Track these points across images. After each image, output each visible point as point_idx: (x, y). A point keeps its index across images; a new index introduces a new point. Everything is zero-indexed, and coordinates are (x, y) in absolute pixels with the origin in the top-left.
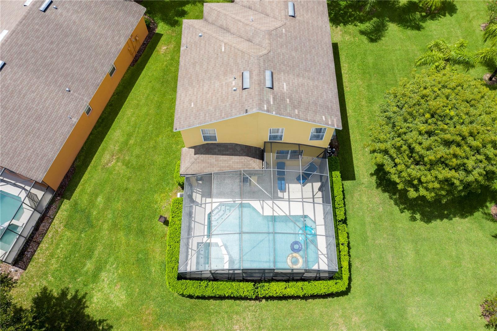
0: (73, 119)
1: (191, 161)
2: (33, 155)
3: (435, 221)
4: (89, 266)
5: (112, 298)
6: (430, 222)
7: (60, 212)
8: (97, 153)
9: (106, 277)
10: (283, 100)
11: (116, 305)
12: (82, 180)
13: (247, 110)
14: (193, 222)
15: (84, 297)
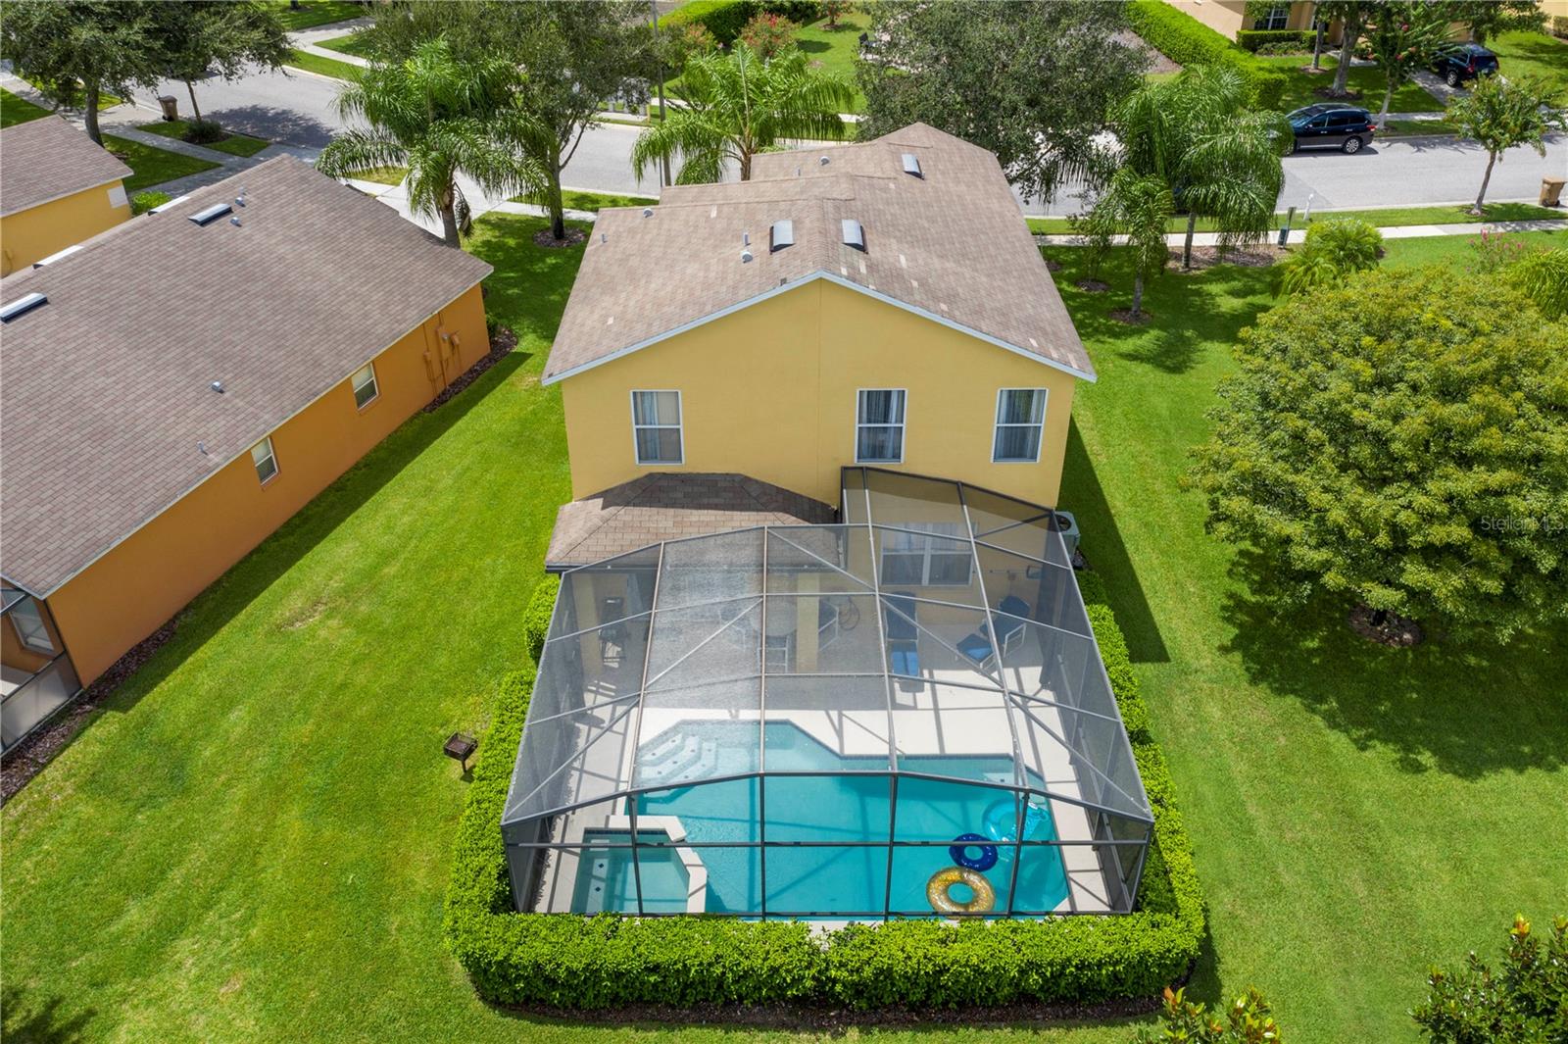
0: (211, 456)
1: (589, 524)
2: (47, 521)
3: (1496, 772)
4: (137, 916)
6: (1480, 774)
7: (77, 746)
8: (265, 593)
12: (190, 659)
13: (784, 280)
14: (576, 774)
15: (77, 1025)
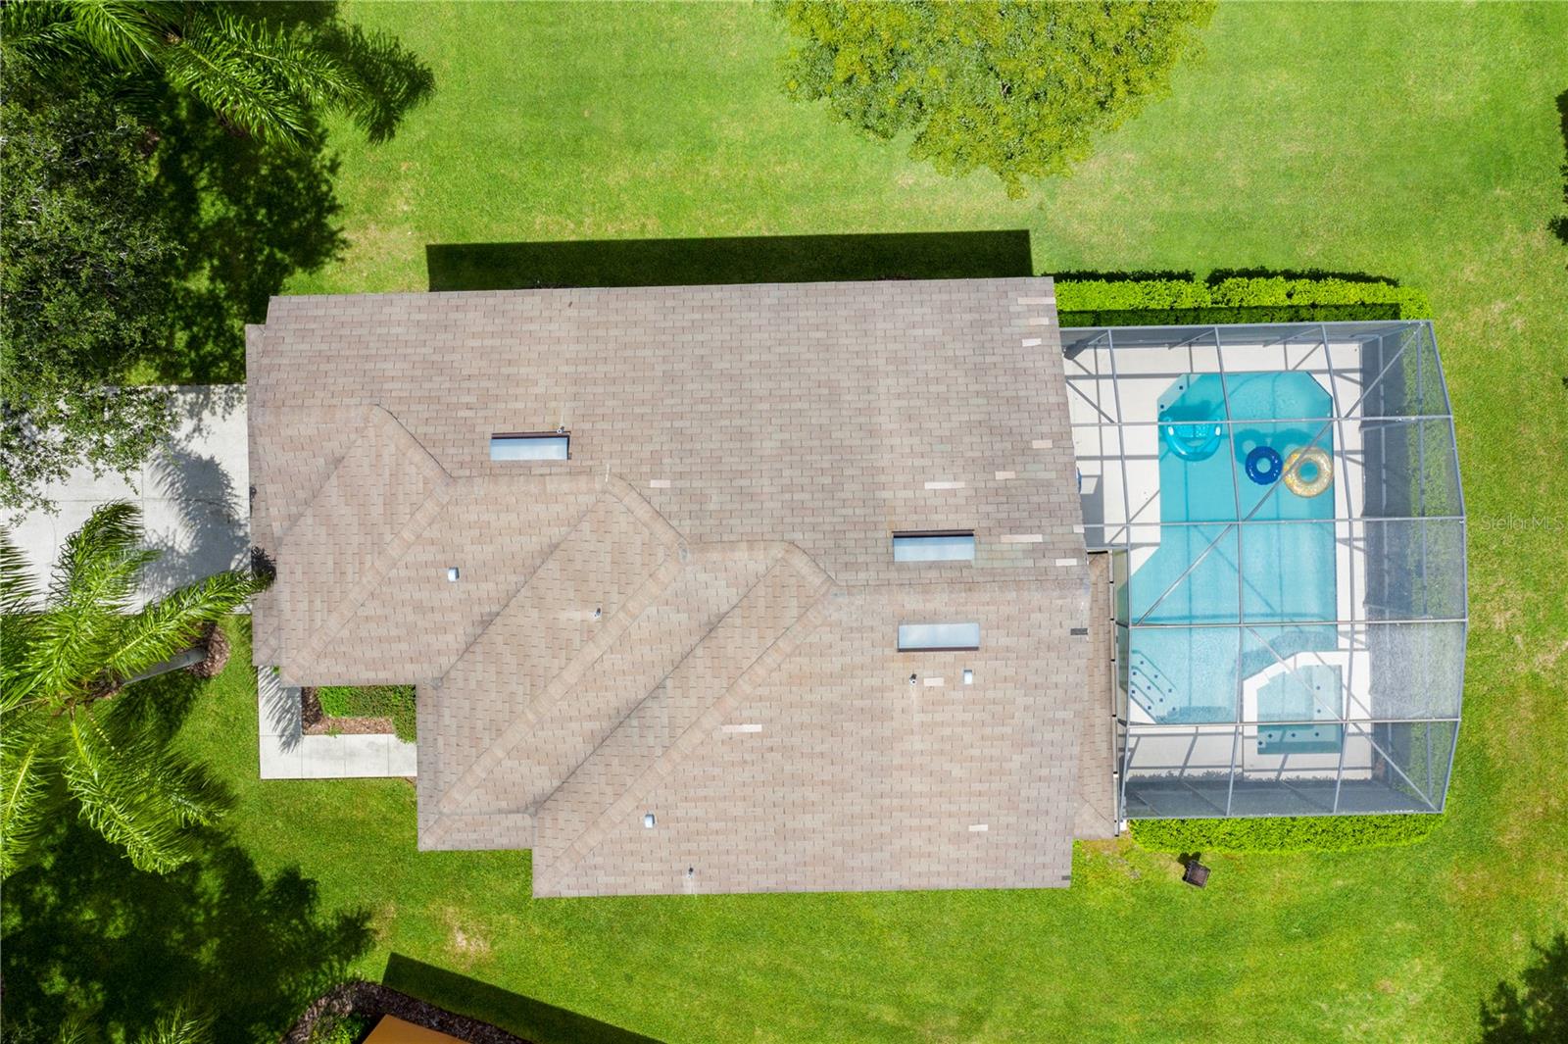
5: (1416, 999)
9: (1357, 1025)
10: (1005, 492)
11: (1441, 984)
13: (1074, 632)
14: (1185, 774)
